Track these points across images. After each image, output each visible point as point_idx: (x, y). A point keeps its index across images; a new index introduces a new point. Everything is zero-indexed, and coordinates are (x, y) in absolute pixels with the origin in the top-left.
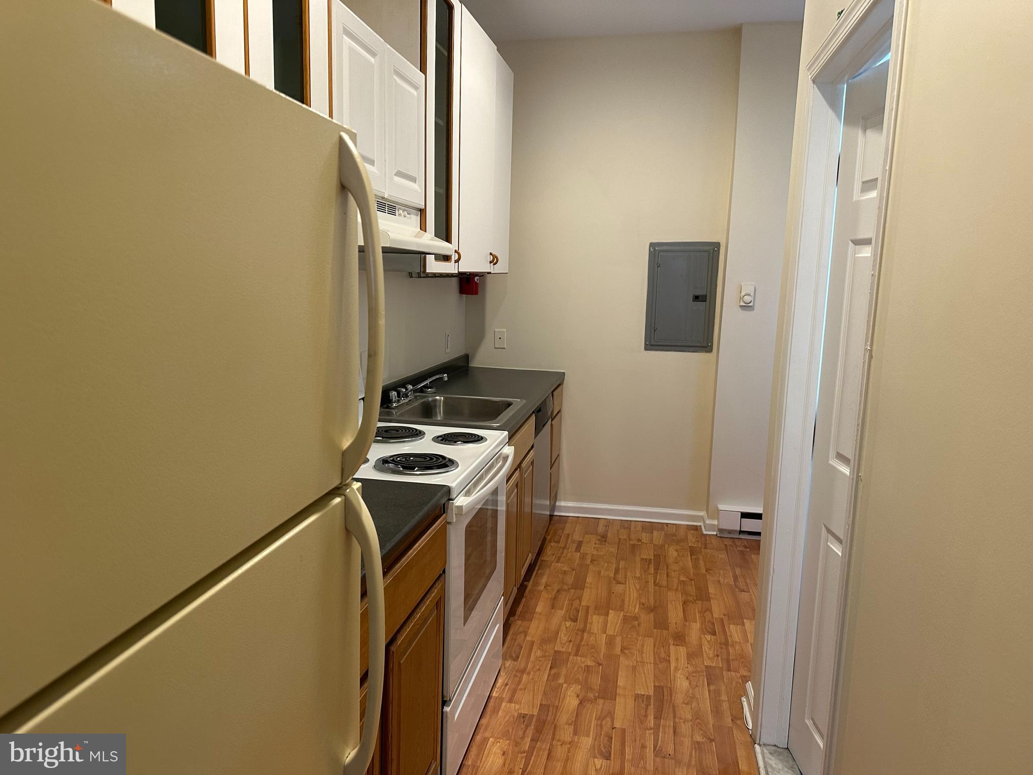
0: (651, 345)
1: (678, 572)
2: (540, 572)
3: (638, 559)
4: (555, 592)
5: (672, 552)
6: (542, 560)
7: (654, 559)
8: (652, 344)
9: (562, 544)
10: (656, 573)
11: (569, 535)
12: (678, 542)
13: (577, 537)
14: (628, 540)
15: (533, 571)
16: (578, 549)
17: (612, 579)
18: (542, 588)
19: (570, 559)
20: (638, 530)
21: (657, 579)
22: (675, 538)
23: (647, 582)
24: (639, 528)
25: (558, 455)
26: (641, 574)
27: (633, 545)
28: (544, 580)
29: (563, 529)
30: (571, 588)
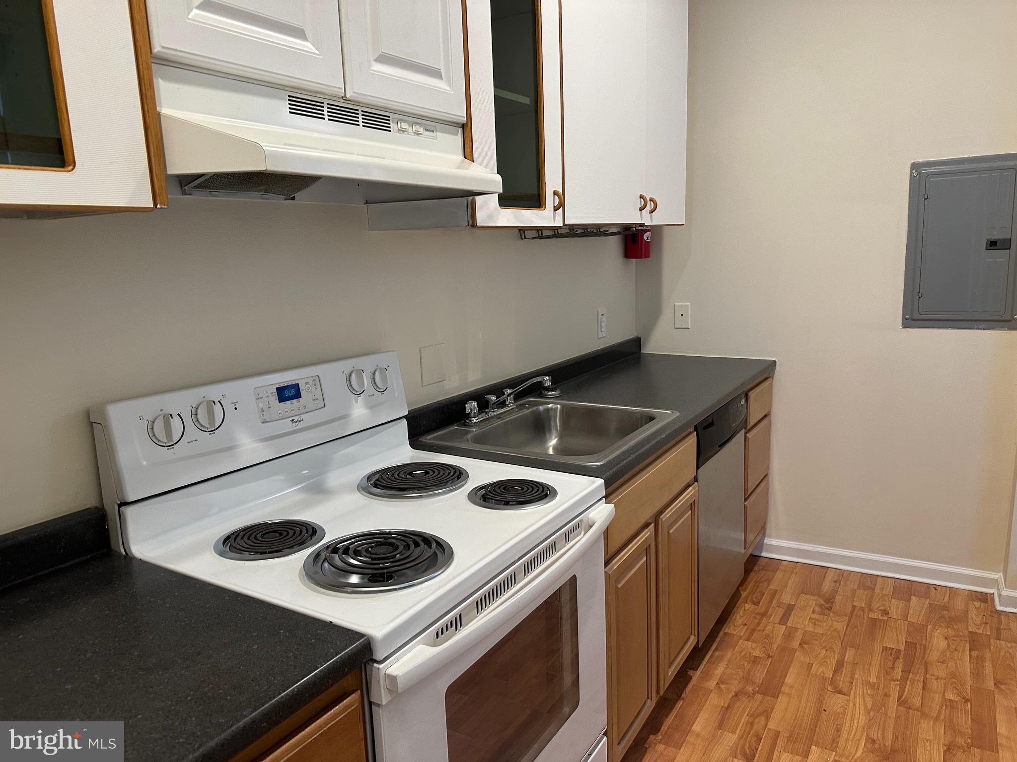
0: (913, 320)
1: (943, 681)
2: (717, 654)
3: (878, 648)
4: (730, 696)
5: (938, 641)
6: (725, 634)
7: (905, 650)
8: (915, 317)
9: (761, 608)
10: (904, 680)
11: (776, 592)
12: (952, 621)
13: (787, 598)
14: (866, 611)
15: (708, 651)
16: (784, 620)
17: (828, 683)
18: (712, 684)
19: (767, 637)
20: (887, 593)
21: (904, 691)
22: (946, 613)
23: (886, 695)
24: (889, 590)
25: (766, 475)
26: (878, 678)
27: (874, 621)
28: (719, 671)
29: (769, 581)
30: (758, 692)
